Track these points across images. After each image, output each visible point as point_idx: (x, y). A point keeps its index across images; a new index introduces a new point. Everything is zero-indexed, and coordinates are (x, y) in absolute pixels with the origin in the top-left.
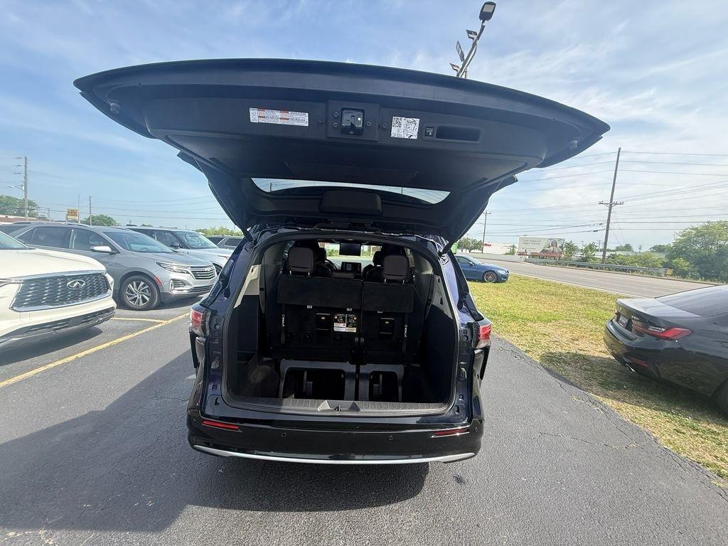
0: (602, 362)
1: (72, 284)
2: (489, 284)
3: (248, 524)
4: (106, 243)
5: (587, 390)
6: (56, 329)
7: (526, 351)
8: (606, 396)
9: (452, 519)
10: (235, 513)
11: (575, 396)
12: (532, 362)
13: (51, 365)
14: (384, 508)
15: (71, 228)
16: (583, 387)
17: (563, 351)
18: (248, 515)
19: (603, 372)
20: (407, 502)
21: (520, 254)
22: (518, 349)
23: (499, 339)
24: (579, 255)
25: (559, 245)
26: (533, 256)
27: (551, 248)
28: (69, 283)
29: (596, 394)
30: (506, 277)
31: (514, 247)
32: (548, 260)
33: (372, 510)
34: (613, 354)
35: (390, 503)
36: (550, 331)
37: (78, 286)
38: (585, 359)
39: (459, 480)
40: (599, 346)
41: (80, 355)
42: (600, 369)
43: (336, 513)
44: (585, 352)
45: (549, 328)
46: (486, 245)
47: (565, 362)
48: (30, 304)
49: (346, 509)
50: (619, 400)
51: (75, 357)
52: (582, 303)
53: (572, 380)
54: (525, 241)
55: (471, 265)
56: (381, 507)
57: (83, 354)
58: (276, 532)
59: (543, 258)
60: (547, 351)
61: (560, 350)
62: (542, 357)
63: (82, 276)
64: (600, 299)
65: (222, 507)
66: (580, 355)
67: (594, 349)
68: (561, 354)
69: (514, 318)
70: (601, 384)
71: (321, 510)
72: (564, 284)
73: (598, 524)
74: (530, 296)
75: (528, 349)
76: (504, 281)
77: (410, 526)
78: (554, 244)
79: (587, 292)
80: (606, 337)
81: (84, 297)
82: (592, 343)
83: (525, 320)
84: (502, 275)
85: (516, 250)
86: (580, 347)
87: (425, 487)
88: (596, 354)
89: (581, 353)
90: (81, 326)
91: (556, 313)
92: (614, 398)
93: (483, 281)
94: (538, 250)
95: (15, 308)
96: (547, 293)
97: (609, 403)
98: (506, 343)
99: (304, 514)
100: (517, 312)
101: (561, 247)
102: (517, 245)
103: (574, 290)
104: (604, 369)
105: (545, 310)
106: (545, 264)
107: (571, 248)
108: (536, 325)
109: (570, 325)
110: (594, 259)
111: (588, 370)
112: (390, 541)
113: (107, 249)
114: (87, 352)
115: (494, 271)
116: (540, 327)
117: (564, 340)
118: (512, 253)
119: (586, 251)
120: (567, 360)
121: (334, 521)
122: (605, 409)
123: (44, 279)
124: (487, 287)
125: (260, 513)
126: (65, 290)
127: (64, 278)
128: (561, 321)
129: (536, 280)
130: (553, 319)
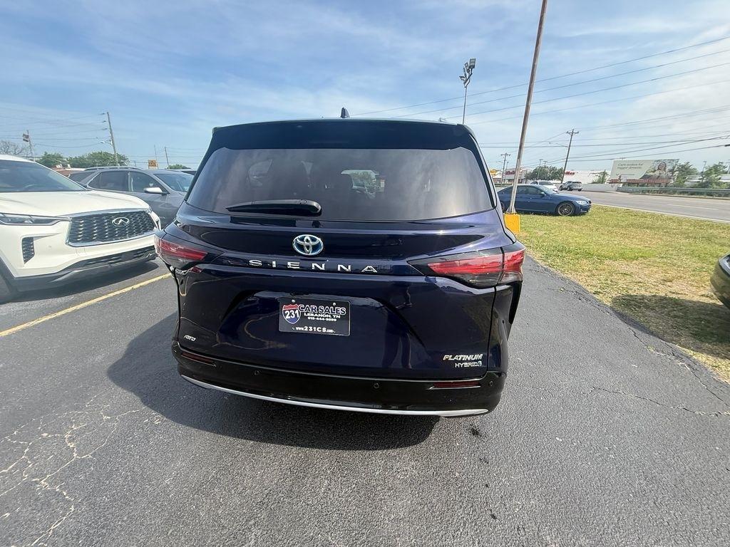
0: (701, 308)
1: (117, 221)
2: (564, 218)
3: (238, 451)
4: (157, 185)
5: (671, 341)
6: (111, 263)
7: (596, 293)
8: (698, 349)
9: (457, 474)
10: (228, 439)
11: (652, 348)
12: (600, 305)
13: (111, 295)
14: (380, 452)
15: (128, 172)
16: (666, 336)
17: (647, 294)
18: (240, 443)
19: (701, 320)
20: (408, 449)
21: (612, 182)
22: (585, 291)
23: (563, 279)
24: (697, 179)
25: (669, 167)
26: (630, 183)
27: (657, 173)
28: (114, 221)
29: (683, 346)
30: (586, 209)
31: (604, 174)
32: (650, 188)
33: (367, 453)
34: (722, 299)
35: (388, 448)
36: (634, 270)
37: (122, 223)
38: (677, 303)
39: (475, 433)
40: (701, 289)
41: (135, 287)
42: (698, 316)
43: (328, 452)
44: (680, 296)
45: (633, 267)
46: (568, 173)
47: (647, 307)
48: (84, 240)
49: (339, 449)
50: (718, 355)
51: (131, 288)
52: (688, 237)
53: (652, 328)
54: (621, 165)
55: (543, 196)
56: (376, 452)
57: (138, 286)
58: (263, 463)
59: (643, 186)
60: (624, 292)
61: (643, 292)
62: (615, 300)
63: (125, 214)
64: (715, 232)
65: (218, 433)
66: (671, 299)
67: (693, 293)
68: (643, 297)
69: (588, 255)
70: (695, 335)
71: (313, 446)
72: (667, 214)
73: (652, 504)
74: (616, 230)
75: (599, 290)
76: (584, 214)
77: (405, 475)
78: (662, 166)
79: (699, 224)
80: (716, 278)
81: (131, 234)
82: (692, 285)
83: (601, 258)
84: (581, 206)
85: (607, 178)
86: (672, 289)
87: (432, 436)
88: (696, 299)
89: (674, 296)
90: (133, 260)
91: (647, 249)
92: (711, 352)
93: (556, 214)
94: (637, 175)
95: (70, 243)
96: (641, 226)
97: (702, 358)
98: (571, 283)
99: (294, 449)
100: (593, 248)
101: (672, 171)
102: (609, 172)
103: (680, 222)
104: (702, 317)
105: (633, 246)
106: (643, 192)
107: (685, 171)
108: (616, 263)
109: (665, 263)
110: (718, 184)
111: (678, 317)
112: (379, 488)
113: (158, 190)
114: (142, 284)
115: (571, 202)
116: (621, 266)
117: (652, 280)
118: (601, 181)
119: (707, 174)
120: (652, 304)
121: (322, 459)
122: (694, 366)
123: (91, 216)
124: (559, 221)
125: (252, 442)
126: (112, 227)
127: (109, 216)
128: (652, 259)
129: (627, 211)
130: (641, 257)
